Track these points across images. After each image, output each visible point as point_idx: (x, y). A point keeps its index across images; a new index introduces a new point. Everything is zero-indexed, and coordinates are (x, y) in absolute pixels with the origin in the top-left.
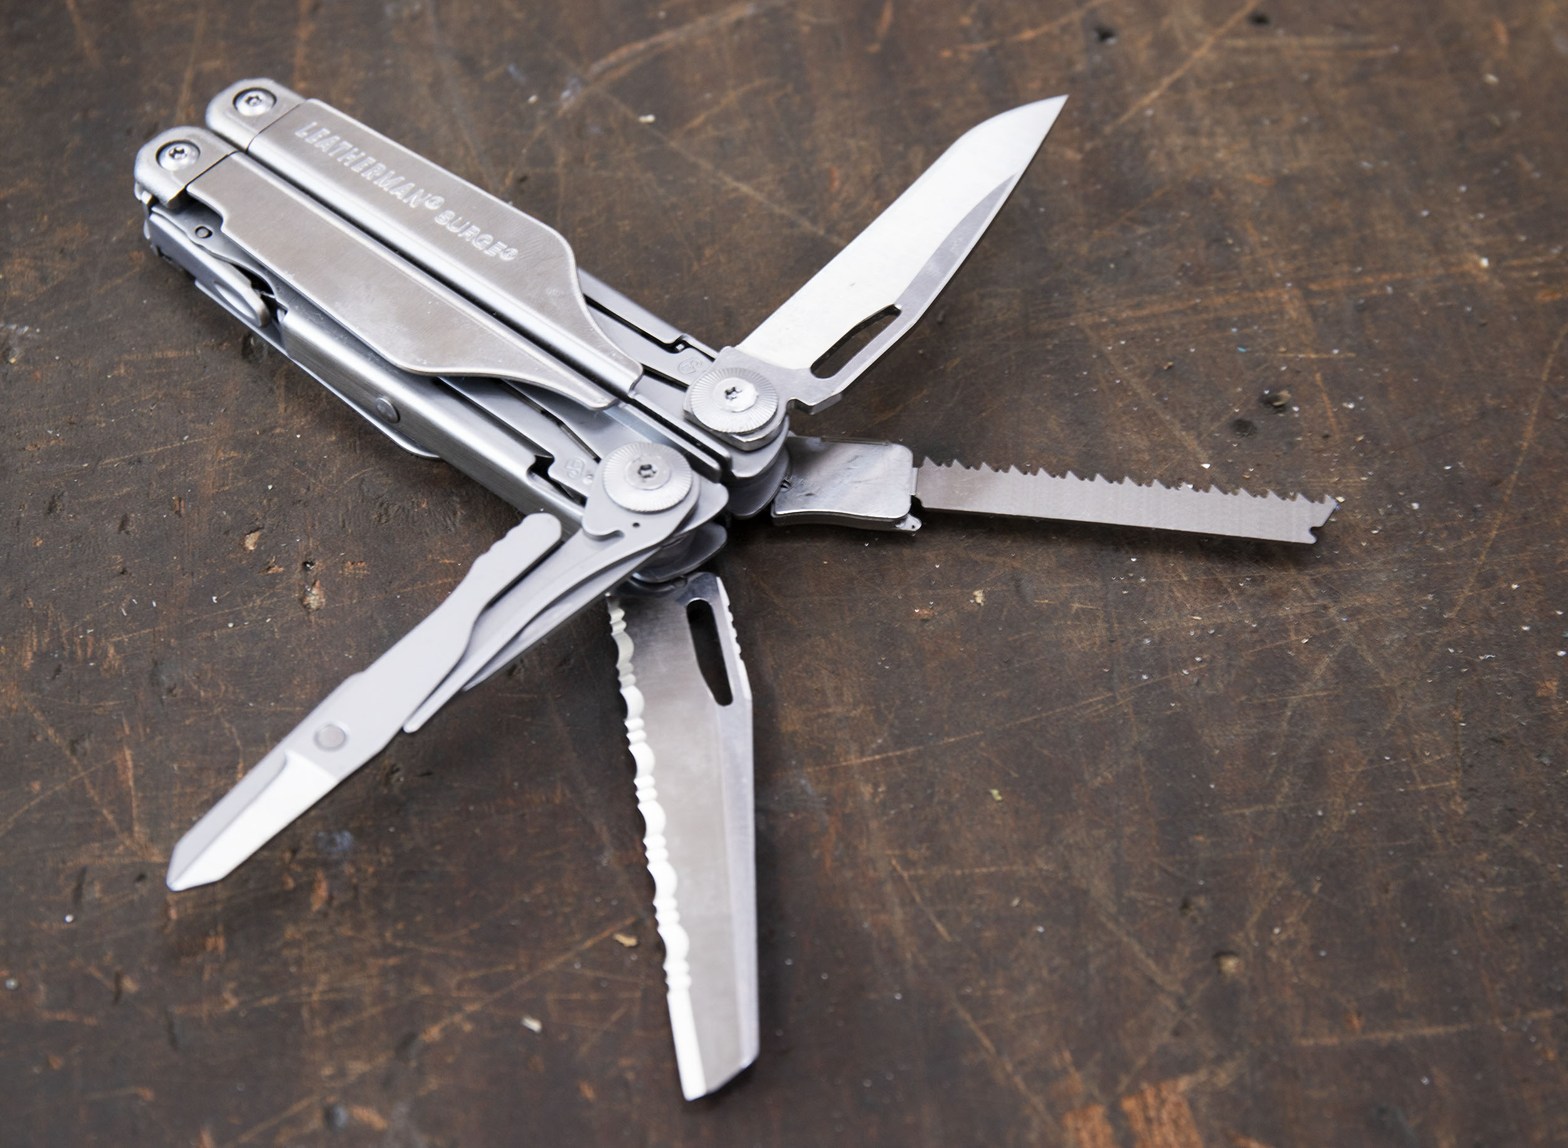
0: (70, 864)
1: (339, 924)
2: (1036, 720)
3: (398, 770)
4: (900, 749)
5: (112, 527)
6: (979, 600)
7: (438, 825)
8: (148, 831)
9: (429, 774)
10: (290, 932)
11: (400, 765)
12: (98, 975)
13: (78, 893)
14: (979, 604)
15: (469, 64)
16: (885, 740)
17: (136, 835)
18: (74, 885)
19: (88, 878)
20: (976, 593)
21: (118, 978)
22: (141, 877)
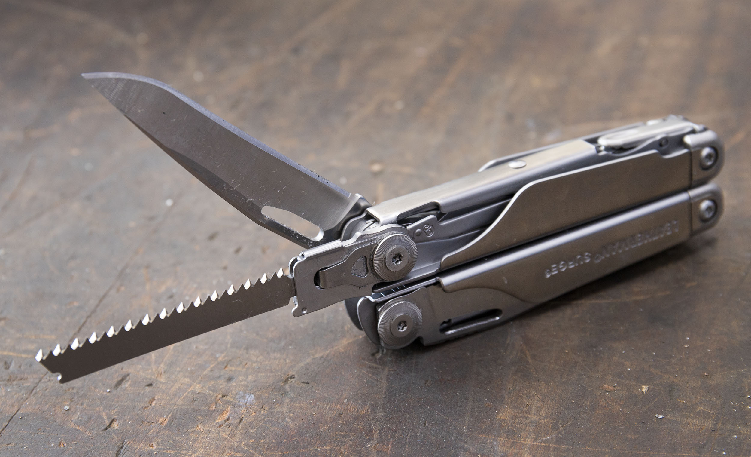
0: (124, 370)
1: (224, 431)
2: (645, 454)
3: (294, 378)
4: (558, 445)
5: (232, 250)
6: (644, 390)
7: (297, 405)
8: (166, 368)
9: (307, 383)
10: (200, 427)
11: (296, 376)
12: (105, 417)
13: (120, 383)
14: (643, 392)
15: (510, 117)
16: (552, 438)
17: (160, 368)
18: (120, 378)
19: (128, 378)
20: (644, 386)
21: (113, 421)
22: (150, 385)
